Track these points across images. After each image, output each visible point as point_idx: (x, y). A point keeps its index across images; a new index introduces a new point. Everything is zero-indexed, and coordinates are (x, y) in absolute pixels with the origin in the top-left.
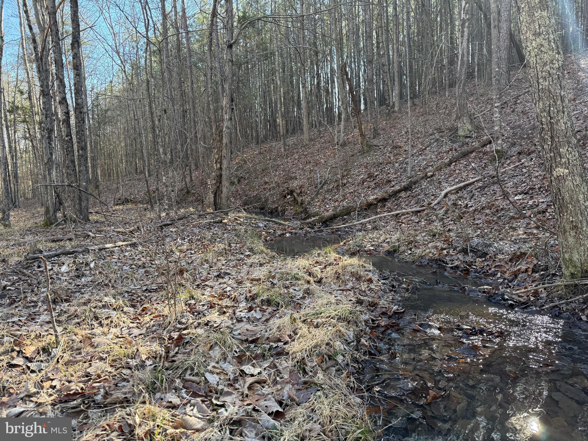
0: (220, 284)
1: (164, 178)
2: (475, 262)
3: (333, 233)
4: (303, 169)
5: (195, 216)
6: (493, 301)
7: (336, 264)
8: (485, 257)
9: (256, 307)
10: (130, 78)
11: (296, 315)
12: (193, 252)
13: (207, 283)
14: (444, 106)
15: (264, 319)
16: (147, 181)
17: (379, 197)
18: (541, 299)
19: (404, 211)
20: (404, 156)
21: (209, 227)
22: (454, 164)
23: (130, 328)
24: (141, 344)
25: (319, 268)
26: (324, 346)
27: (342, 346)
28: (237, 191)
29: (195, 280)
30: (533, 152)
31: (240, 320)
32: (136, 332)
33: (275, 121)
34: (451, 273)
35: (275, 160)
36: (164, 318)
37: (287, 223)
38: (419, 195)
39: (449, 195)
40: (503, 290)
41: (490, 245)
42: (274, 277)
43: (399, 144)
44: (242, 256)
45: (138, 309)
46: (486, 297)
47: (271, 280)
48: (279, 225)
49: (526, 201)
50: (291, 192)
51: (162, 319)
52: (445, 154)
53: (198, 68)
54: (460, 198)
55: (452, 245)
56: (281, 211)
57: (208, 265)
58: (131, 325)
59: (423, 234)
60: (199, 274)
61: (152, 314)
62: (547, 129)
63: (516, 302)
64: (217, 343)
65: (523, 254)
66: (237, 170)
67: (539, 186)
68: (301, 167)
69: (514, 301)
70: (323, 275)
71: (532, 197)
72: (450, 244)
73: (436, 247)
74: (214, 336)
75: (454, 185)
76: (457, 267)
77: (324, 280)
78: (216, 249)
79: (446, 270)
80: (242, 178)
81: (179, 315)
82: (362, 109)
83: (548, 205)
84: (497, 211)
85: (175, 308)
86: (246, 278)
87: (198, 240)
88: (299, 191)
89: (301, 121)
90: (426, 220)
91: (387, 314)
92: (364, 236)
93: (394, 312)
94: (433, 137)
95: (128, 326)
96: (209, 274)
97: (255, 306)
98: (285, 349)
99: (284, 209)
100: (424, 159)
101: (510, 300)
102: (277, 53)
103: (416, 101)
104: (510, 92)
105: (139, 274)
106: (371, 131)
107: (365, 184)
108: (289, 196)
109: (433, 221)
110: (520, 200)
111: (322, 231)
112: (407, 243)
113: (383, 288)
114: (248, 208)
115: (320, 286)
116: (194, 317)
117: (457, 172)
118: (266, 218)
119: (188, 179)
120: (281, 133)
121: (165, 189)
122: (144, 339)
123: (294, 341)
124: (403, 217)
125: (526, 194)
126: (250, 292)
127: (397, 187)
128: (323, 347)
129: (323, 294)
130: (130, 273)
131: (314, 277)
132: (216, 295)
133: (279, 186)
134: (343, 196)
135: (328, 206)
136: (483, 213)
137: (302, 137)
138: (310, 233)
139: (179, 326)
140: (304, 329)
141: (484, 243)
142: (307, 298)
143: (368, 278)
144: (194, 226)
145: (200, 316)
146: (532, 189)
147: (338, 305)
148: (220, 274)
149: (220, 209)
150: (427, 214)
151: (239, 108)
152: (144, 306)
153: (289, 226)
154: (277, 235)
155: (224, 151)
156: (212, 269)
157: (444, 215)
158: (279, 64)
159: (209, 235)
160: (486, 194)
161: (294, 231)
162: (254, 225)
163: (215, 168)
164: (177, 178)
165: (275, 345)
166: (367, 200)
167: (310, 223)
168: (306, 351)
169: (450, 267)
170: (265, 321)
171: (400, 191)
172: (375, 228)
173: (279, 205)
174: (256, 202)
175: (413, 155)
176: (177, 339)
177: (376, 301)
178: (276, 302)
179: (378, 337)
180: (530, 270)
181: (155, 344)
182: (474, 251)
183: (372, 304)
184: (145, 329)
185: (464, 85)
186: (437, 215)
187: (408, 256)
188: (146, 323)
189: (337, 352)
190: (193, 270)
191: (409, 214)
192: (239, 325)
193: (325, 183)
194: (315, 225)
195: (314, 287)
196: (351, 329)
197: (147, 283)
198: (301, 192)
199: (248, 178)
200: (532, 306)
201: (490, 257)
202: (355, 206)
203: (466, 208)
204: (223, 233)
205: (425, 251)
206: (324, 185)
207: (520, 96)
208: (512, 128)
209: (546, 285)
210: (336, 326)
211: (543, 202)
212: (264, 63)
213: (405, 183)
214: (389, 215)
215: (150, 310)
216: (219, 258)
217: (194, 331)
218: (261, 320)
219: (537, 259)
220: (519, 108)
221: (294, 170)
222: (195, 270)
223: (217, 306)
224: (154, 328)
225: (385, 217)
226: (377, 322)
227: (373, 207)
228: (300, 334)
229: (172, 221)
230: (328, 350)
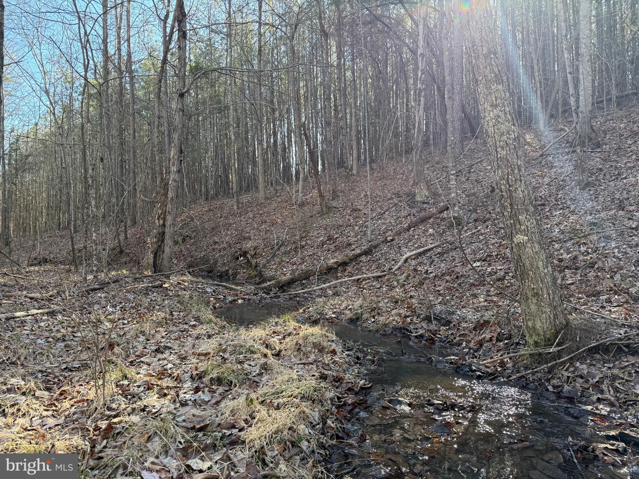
0: (159, 360)
1: (94, 235)
2: (440, 331)
3: (291, 299)
4: (258, 229)
5: (129, 280)
6: (461, 372)
7: (296, 334)
8: (449, 325)
9: (204, 387)
10: (60, 122)
11: (253, 396)
12: (126, 322)
13: (142, 359)
14: (401, 171)
15: (214, 401)
16: (72, 238)
17: (340, 261)
18: (507, 369)
19: (365, 276)
20: (364, 219)
21: (146, 292)
22: (412, 229)
23: (44, 417)
24: (58, 437)
25: (278, 339)
26: (287, 431)
27: (307, 429)
28: (181, 251)
29: (128, 356)
30: (489, 219)
31: (184, 404)
32: (51, 422)
33: (227, 177)
34: (416, 343)
35: (226, 218)
36: (88, 404)
37: (239, 288)
38: (379, 260)
39: (409, 260)
40: (470, 360)
41: (453, 313)
42: (224, 351)
43: (359, 207)
44: (186, 327)
45: (55, 393)
46: (453, 368)
47: (221, 354)
48: (230, 290)
49: (484, 268)
50: (245, 254)
51: (86, 404)
52: (404, 219)
53: (141, 115)
54: (420, 264)
55: (415, 312)
56: (232, 275)
57: (144, 337)
58: (45, 413)
59: (386, 301)
60: (133, 348)
61: (73, 398)
62: (506, 196)
63: (483, 373)
64: (156, 433)
65: (487, 322)
66: (182, 228)
67: (496, 253)
68: (256, 226)
69: (481, 372)
70: (282, 347)
71: (490, 264)
72: (414, 311)
73: (400, 315)
74: (153, 424)
75: (413, 250)
76: (421, 336)
77: (283, 353)
78: (154, 318)
79: (410, 339)
80: (187, 236)
81: (108, 398)
82: (320, 170)
83: (505, 273)
84: (457, 277)
85: (104, 390)
86: (191, 352)
87: (133, 308)
88: (253, 253)
89: (257, 179)
90: (387, 286)
91: (354, 390)
92: (325, 303)
93: (361, 387)
94: (392, 201)
95: (41, 415)
96: (145, 348)
97: (202, 386)
98: (240, 436)
99: (236, 272)
100: (383, 224)
101: (478, 371)
102: (231, 107)
103: (374, 166)
104: (464, 161)
105: (57, 349)
106: (329, 192)
107: (324, 246)
108: (242, 258)
109: (394, 287)
110: (479, 266)
111: (279, 297)
112: (369, 310)
113: (347, 360)
114: (193, 271)
115: (279, 360)
116: (127, 402)
117: (416, 237)
118: (215, 282)
119: (122, 237)
120: (234, 190)
121: (94, 248)
122: (62, 432)
123: (251, 426)
124: (364, 282)
125: (484, 261)
126: (196, 369)
127: (358, 250)
128: (285, 432)
129: (282, 369)
130: (45, 348)
131: (272, 350)
132: (154, 374)
133: (230, 247)
134: (302, 259)
135: (285, 270)
136: (443, 280)
137: (257, 195)
138: (265, 299)
139: (107, 413)
140: (263, 412)
141: (447, 310)
142: (264, 375)
143: (331, 349)
144: (128, 291)
145: (135, 399)
146: (490, 256)
147: (300, 381)
148: (159, 349)
149: (160, 271)
150: (388, 280)
151: (188, 161)
152: (63, 389)
153: (241, 291)
154: (227, 302)
155: (169, 206)
156: (149, 342)
157: (405, 281)
158: (233, 119)
159: (146, 301)
160: (445, 260)
161: (247, 297)
162: (201, 290)
163: (158, 224)
164: (110, 236)
165: (228, 432)
166: (327, 264)
167: (265, 288)
168: (265, 437)
169: (414, 336)
170: (214, 404)
171: (360, 255)
172: (336, 294)
173: (230, 268)
174: (203, 264)
175: (372, 219)
176: (106, 429)
177: (342, 374)
178: (228, 380)
179: (345, 417)
180: (494, 339)
181: (76, 437)
182: (438, 319)
183: (337, 380)
184: (63, 418)
185: (421, 152)
186: (398, 281)
187: (372, 325)
188: (65, 411)
189: (301, 438)
190: (125, 344)
191: (370, 279)
192: (183, 410)
193: (283, 244)
194: (271, 290)
195: (272, 360)
196: (316, 410)
197: (67, 360)
198: (255, 254)
199: (195, 236)
200: (499, 376)
201: (454, 325)
202: (314, 269)
203: (427, 274)
204: (164, 300)
205: (388, 318)
206: (281, 246)
207: (473, 165)
208: (467, 196)
209: (511, 355)
210: (299, 406)
211: (501, 270)
212: (217, 117)
213: (366, 247)
214: (350, 280)
215: (70, 394)
216: (158, 329)
217: (127, 419)
218: (210, 403)
219: (500, 327)
220: (473, 177)
221: (248, 229)
222: (128, 343)
223: (155, 386)
224: (75, 416)
225: (346, 282)
226: (343, 400)
227: (333, 271)
228: (258, 417)
229: (101, 284)
230: (291, 435)
